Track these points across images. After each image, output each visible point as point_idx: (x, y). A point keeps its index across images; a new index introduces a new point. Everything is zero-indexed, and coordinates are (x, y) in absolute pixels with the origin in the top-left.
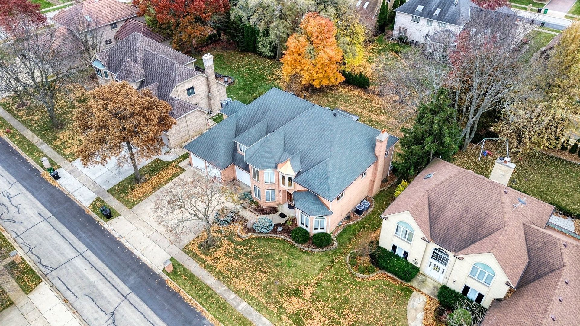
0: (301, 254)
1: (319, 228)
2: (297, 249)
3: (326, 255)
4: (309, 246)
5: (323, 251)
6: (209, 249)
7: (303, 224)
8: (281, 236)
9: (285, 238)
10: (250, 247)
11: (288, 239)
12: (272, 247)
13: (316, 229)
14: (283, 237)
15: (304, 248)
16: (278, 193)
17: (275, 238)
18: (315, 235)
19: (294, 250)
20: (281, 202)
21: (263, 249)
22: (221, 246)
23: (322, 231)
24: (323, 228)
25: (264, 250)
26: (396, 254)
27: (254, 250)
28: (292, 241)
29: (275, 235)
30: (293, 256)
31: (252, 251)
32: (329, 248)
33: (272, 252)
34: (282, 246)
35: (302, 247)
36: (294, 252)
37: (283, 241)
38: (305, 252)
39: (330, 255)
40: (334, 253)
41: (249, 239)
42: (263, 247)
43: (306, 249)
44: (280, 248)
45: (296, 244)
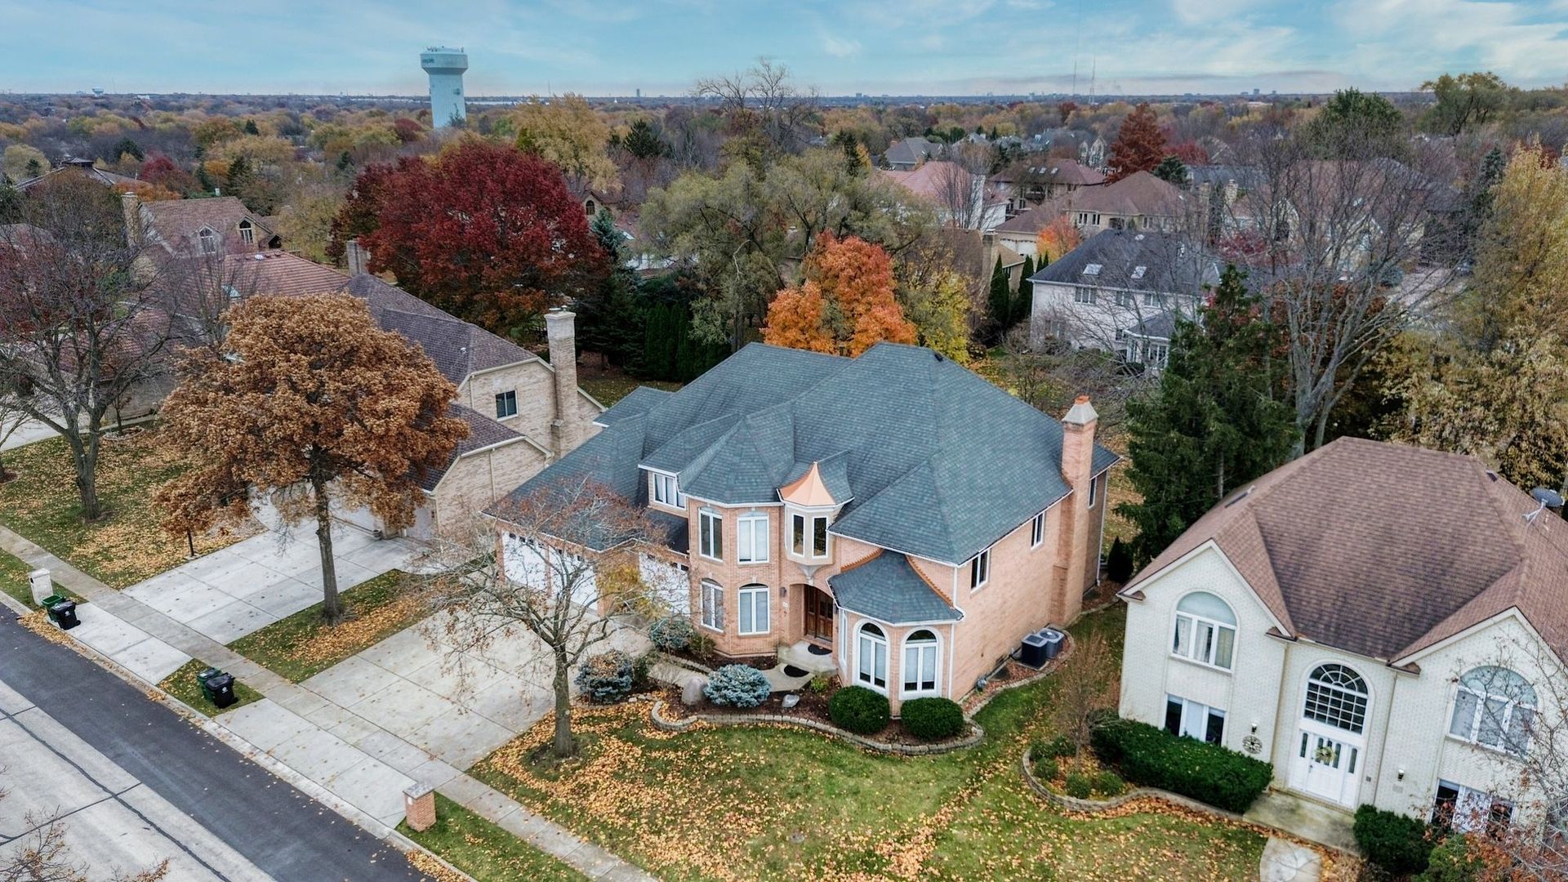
0: (868, 761)
1: (920, 686)
2: (851, 750)
3: (952, 760)
4: (891, 741)
5: (940, 752)
6: (559, 765)
7: (865, 677)
8: (796, 719)
9: (811, 723)
10: (698, 751)
11: (819, 725)
12: (768, 749)
13: (910, 686)
14: (803, 721)
15: (877, 745)
16: (777, 600)
17: (776, 725)
18: (906, 705)
19: (844, 752)
20: (787, 636)
21: (740, 755)
22: (598, 755)
23: (928, 693)
24: (928, 685)
25: (743, 757)
26: (1181, 734)
27: (710, 759)
28: (834, 730)
29: (778, 718)
30: (842, 767)
31: (704, 762)
32: (958, 743)
33: (773, 761)
34: (802, 744)
35: (870, 742)
36: (845, 757)
37: (805, 733)
38: (882, 756)
39: (963, 762)
40: (975, 757)
41: (690, 733)
42: (742, 749)
43: (882, 746)
44: (796, 750)
45: (849, 735)
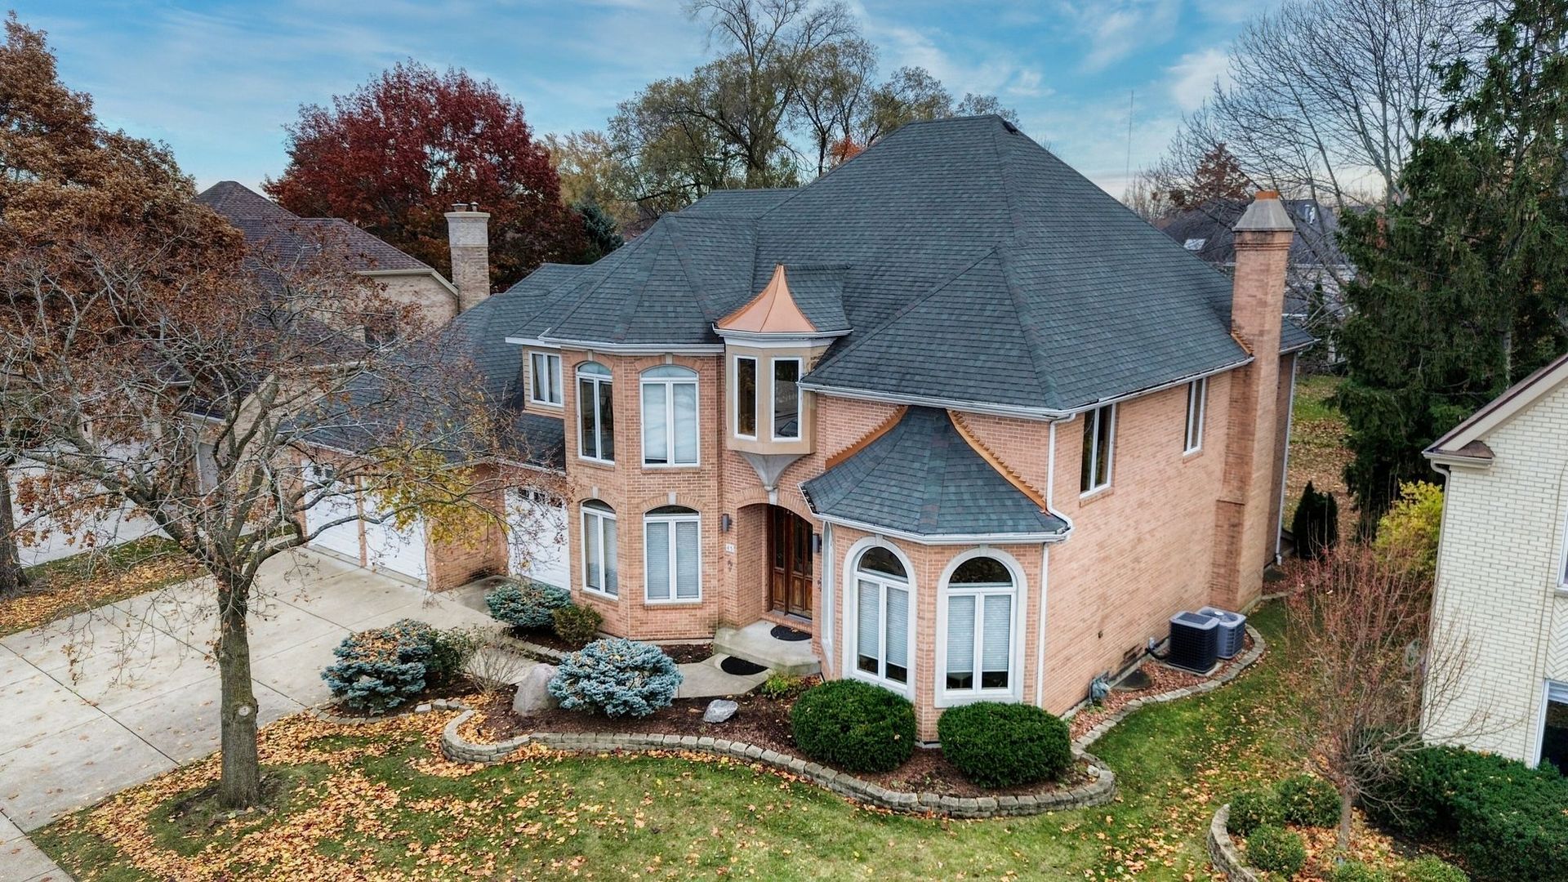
0: (867, 826)
1: (977, 680)
2: (832, 804)
3: (1050, 831)
4: (918, 787)
5: (1022, 811)
6: (221, 822)
7: (869, 664)
8: (724, 743)
9: (755, 751)
10: (511, 801)
11: (770, 755)
12: (658, 799)
13: (954, 682)
14: (739, 747)
15: (886, 794)
16: (714, 538)
17: (685, 754)
18: (949, 717)
19: (816, 808)
20: (732, 608)
21: (595, 809)
22: (311, 803)
23: (995, 695)
25: (601, 814)
27: (532, 816)
28: (799, 764)
29: (690, 740)
30: (808, 837)
31: (517, 821)
32: (1062, 793)
33: (662, 820)
34: (731, 791)
35: (872, 788)
36: (817, 817)
37: (740, 771)
38: (895, 815)
39: (1074, 835)
40: (1101, 825)
41: (508, 767)
42: (603, 798)
43: (897, 797)
44: (716, 802)
45: (830, 773)
